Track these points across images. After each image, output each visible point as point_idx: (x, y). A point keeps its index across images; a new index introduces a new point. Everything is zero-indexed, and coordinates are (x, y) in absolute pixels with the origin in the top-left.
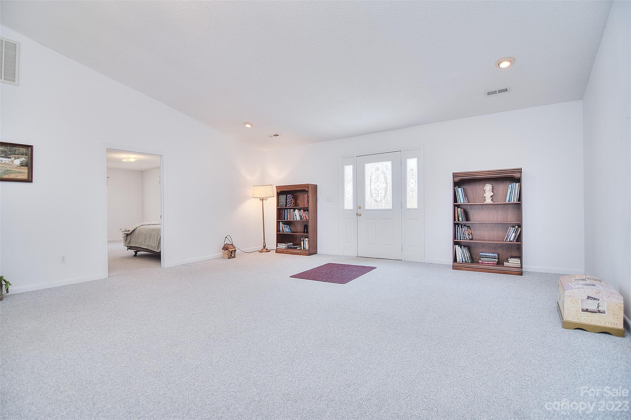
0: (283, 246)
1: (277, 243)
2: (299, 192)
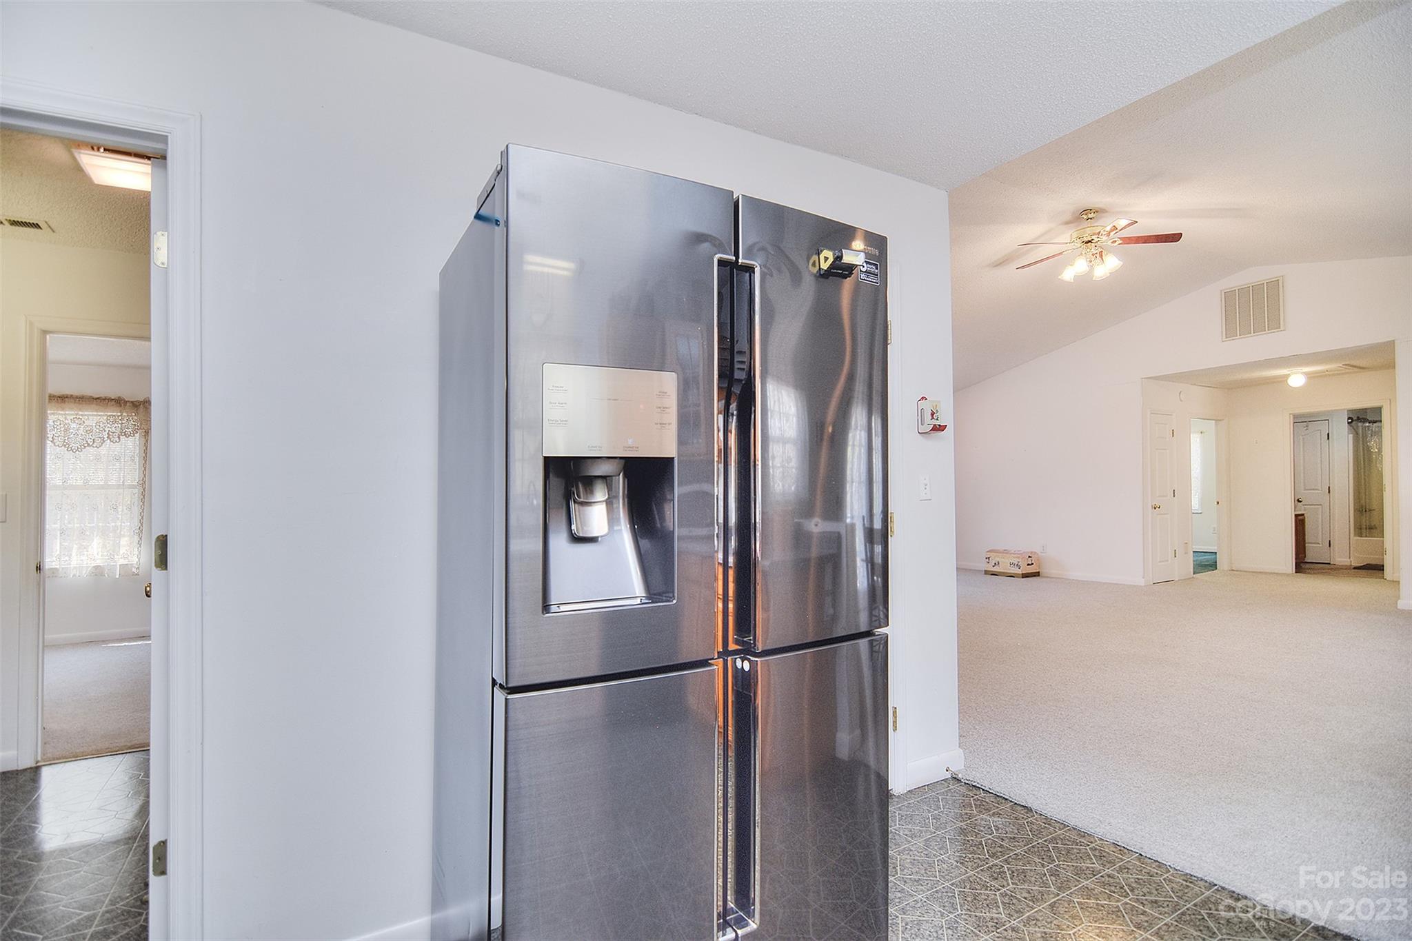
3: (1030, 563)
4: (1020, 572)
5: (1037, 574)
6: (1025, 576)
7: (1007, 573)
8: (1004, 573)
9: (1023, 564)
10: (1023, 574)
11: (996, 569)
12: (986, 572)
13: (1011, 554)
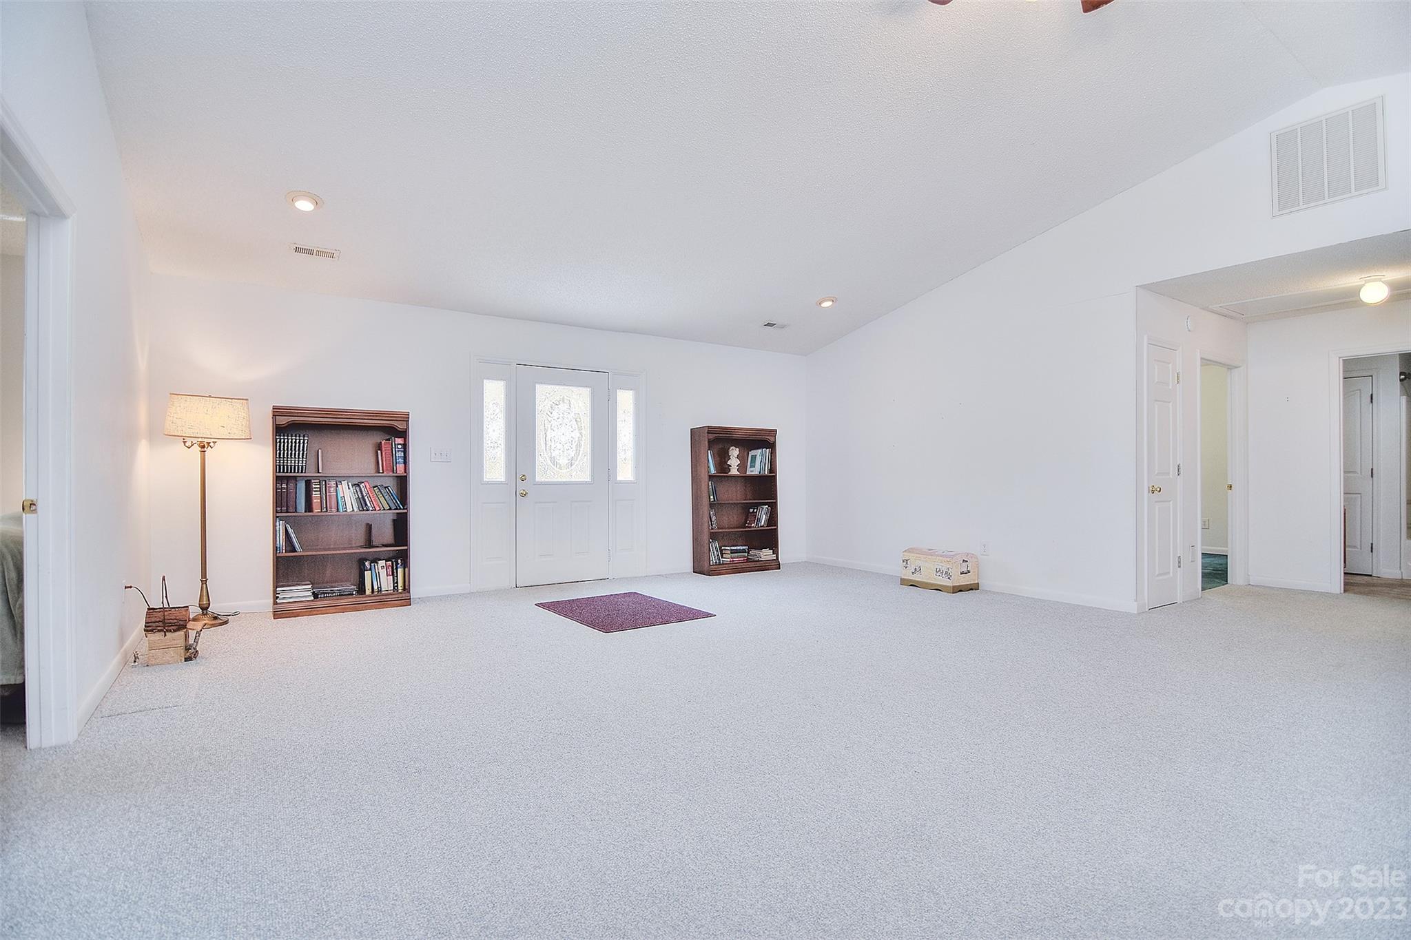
0: (301, 593)
1: (276, 586)
2: (345, 429)
3: (965, 570)
4: (949, 583)
5: (974, 588)
6: (959, 589)
7: (932, 584)
8: (927, 584)
9: (955, 572)
10: (954, 587)
11: (917, 578)
12: (904, 582)
13: (938, 556)
